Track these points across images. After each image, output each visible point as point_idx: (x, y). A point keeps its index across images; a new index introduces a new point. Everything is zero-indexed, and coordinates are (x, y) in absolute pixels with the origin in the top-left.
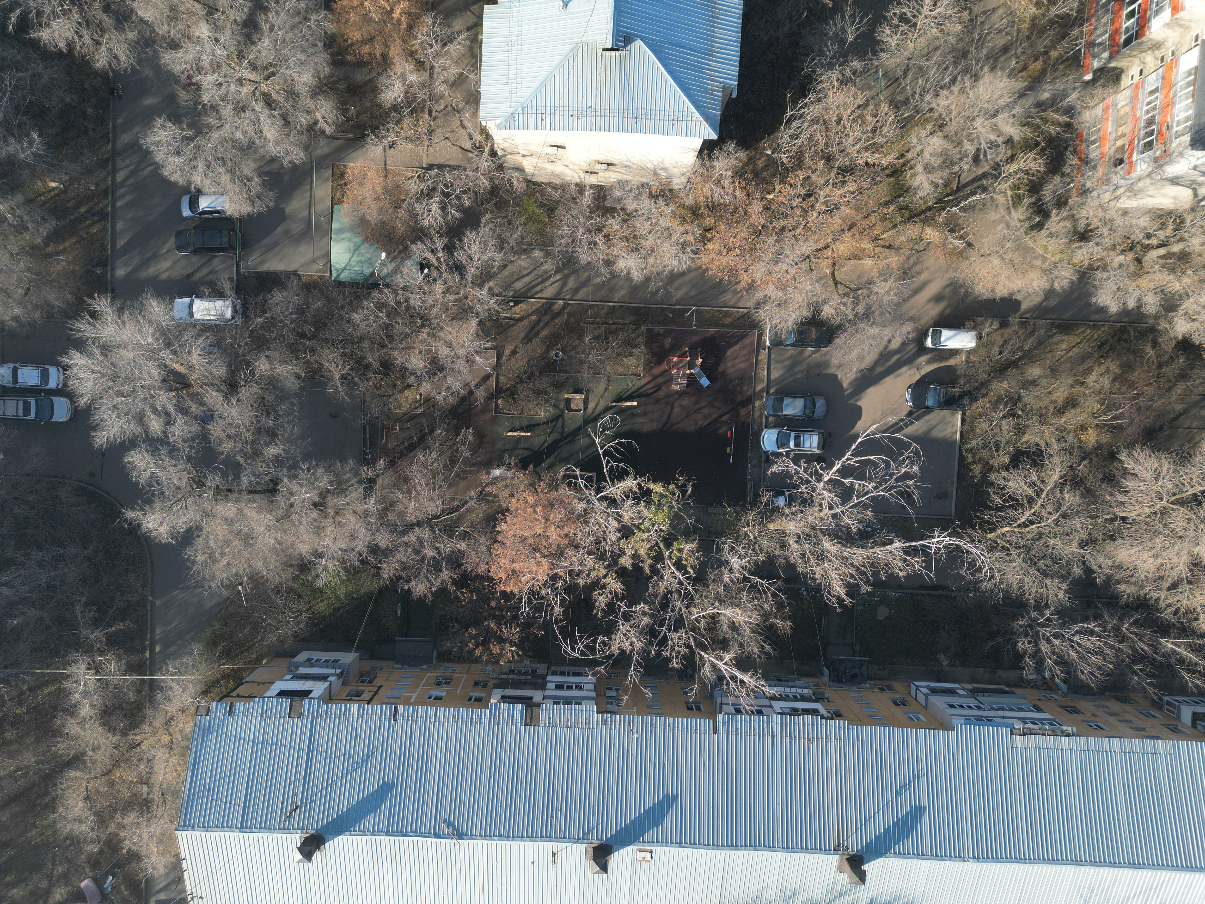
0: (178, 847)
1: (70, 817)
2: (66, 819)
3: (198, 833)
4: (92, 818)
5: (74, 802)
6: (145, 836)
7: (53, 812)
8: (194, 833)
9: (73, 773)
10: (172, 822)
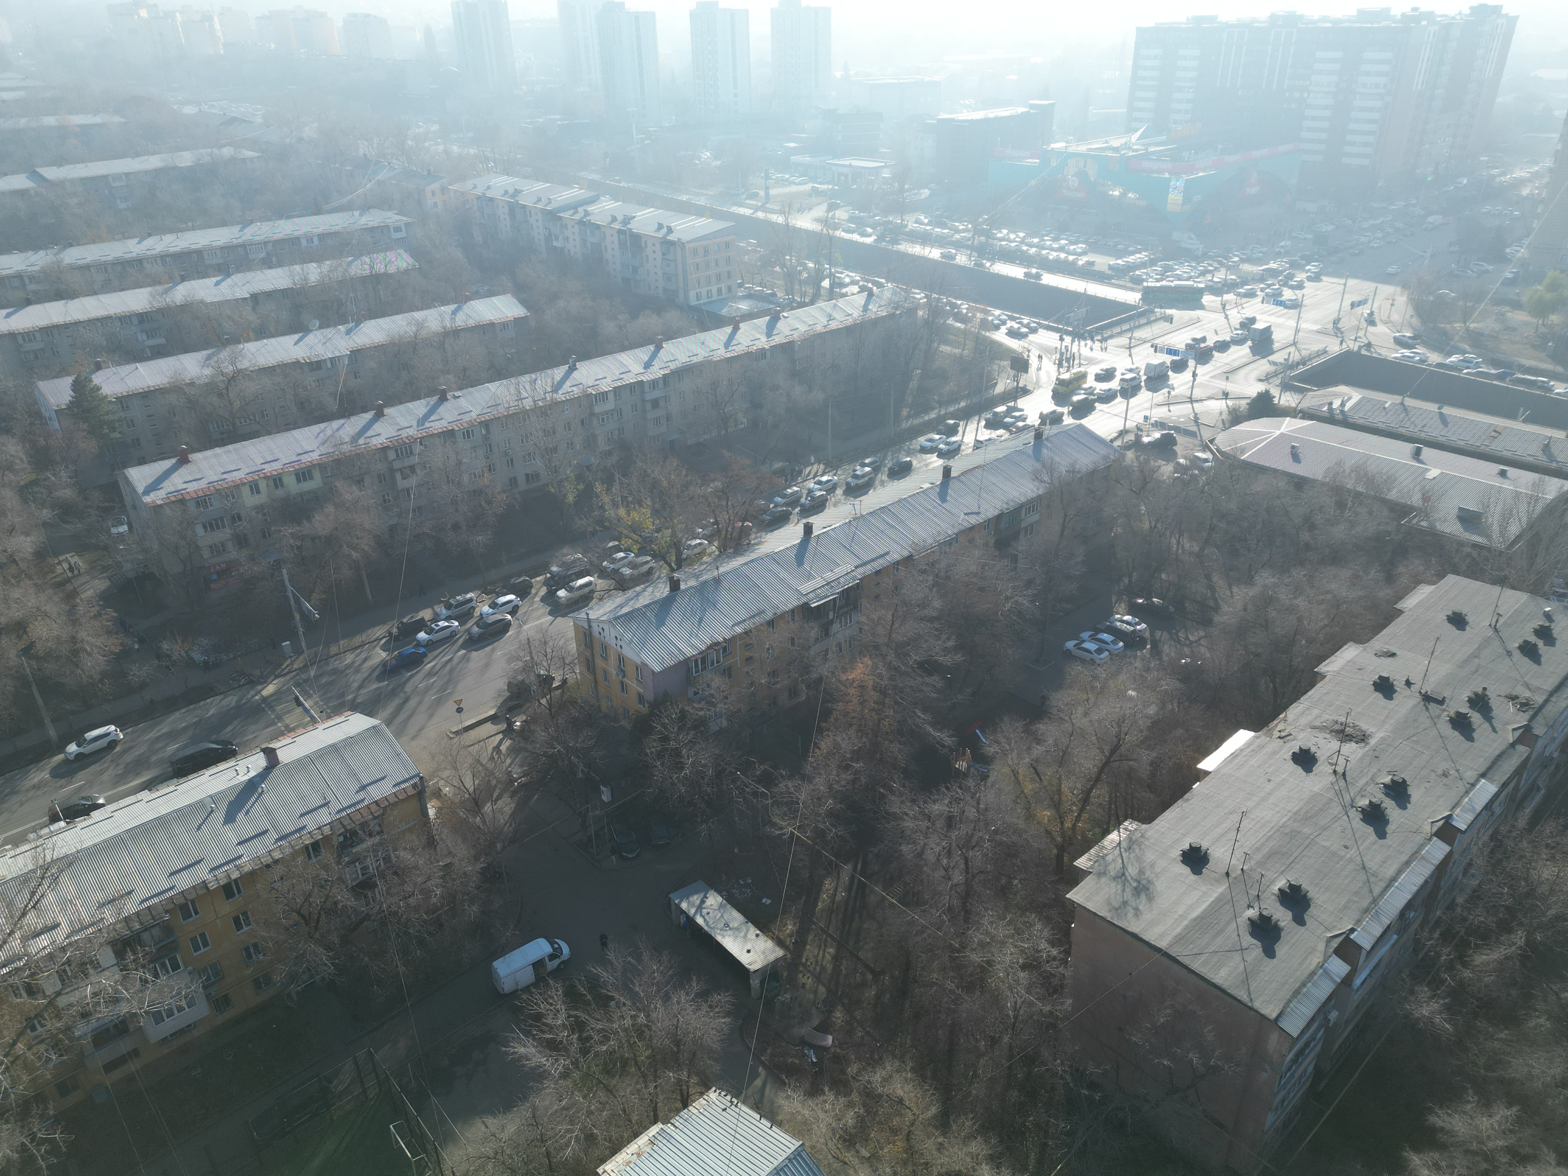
0: (786, 1131)
1: (896, 1076)
2: (898, 1071)
3: (781, 1159)
4: (880, 1090)
5: (906, 1089)
6: (822, 1115)
7: (912, 1068)
8: (785, 1156)
9: (933, 1110)
10: (813, 1147)
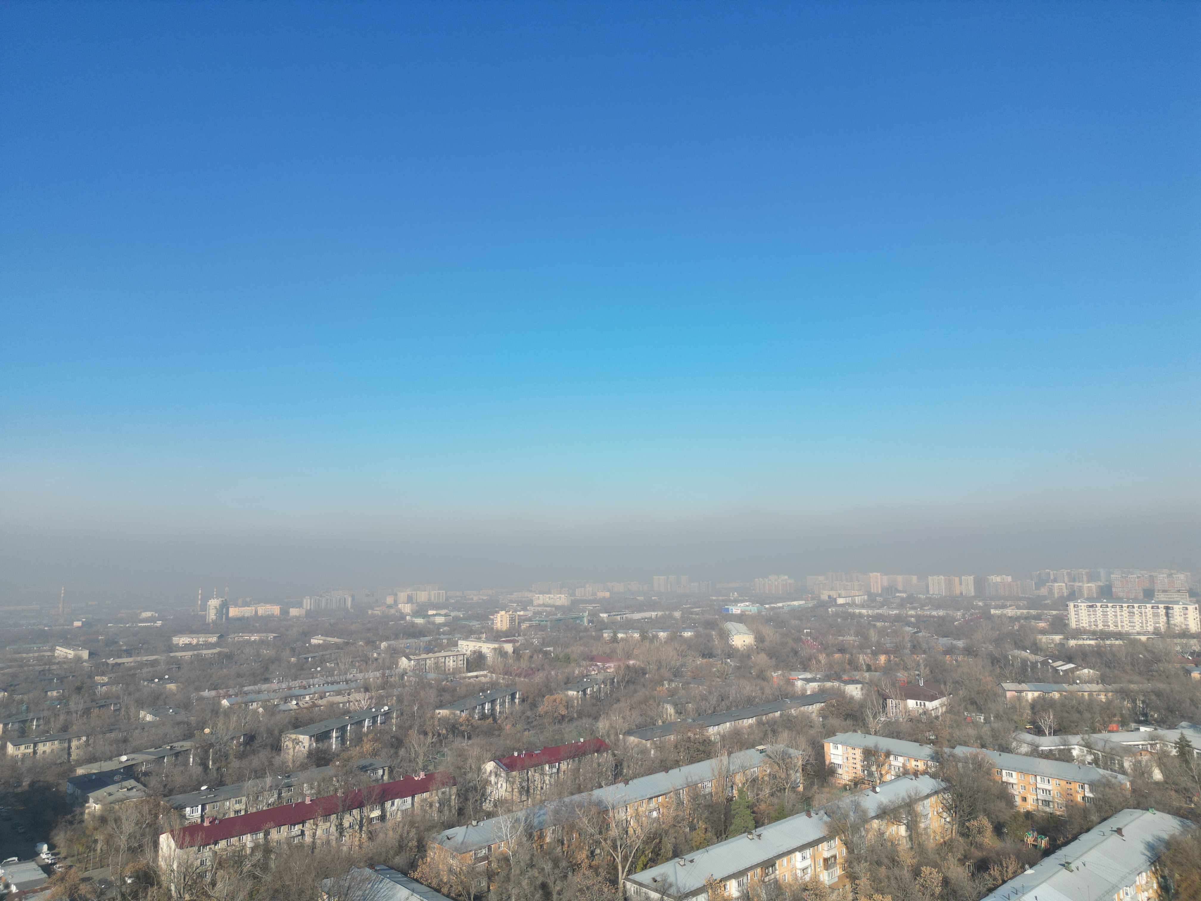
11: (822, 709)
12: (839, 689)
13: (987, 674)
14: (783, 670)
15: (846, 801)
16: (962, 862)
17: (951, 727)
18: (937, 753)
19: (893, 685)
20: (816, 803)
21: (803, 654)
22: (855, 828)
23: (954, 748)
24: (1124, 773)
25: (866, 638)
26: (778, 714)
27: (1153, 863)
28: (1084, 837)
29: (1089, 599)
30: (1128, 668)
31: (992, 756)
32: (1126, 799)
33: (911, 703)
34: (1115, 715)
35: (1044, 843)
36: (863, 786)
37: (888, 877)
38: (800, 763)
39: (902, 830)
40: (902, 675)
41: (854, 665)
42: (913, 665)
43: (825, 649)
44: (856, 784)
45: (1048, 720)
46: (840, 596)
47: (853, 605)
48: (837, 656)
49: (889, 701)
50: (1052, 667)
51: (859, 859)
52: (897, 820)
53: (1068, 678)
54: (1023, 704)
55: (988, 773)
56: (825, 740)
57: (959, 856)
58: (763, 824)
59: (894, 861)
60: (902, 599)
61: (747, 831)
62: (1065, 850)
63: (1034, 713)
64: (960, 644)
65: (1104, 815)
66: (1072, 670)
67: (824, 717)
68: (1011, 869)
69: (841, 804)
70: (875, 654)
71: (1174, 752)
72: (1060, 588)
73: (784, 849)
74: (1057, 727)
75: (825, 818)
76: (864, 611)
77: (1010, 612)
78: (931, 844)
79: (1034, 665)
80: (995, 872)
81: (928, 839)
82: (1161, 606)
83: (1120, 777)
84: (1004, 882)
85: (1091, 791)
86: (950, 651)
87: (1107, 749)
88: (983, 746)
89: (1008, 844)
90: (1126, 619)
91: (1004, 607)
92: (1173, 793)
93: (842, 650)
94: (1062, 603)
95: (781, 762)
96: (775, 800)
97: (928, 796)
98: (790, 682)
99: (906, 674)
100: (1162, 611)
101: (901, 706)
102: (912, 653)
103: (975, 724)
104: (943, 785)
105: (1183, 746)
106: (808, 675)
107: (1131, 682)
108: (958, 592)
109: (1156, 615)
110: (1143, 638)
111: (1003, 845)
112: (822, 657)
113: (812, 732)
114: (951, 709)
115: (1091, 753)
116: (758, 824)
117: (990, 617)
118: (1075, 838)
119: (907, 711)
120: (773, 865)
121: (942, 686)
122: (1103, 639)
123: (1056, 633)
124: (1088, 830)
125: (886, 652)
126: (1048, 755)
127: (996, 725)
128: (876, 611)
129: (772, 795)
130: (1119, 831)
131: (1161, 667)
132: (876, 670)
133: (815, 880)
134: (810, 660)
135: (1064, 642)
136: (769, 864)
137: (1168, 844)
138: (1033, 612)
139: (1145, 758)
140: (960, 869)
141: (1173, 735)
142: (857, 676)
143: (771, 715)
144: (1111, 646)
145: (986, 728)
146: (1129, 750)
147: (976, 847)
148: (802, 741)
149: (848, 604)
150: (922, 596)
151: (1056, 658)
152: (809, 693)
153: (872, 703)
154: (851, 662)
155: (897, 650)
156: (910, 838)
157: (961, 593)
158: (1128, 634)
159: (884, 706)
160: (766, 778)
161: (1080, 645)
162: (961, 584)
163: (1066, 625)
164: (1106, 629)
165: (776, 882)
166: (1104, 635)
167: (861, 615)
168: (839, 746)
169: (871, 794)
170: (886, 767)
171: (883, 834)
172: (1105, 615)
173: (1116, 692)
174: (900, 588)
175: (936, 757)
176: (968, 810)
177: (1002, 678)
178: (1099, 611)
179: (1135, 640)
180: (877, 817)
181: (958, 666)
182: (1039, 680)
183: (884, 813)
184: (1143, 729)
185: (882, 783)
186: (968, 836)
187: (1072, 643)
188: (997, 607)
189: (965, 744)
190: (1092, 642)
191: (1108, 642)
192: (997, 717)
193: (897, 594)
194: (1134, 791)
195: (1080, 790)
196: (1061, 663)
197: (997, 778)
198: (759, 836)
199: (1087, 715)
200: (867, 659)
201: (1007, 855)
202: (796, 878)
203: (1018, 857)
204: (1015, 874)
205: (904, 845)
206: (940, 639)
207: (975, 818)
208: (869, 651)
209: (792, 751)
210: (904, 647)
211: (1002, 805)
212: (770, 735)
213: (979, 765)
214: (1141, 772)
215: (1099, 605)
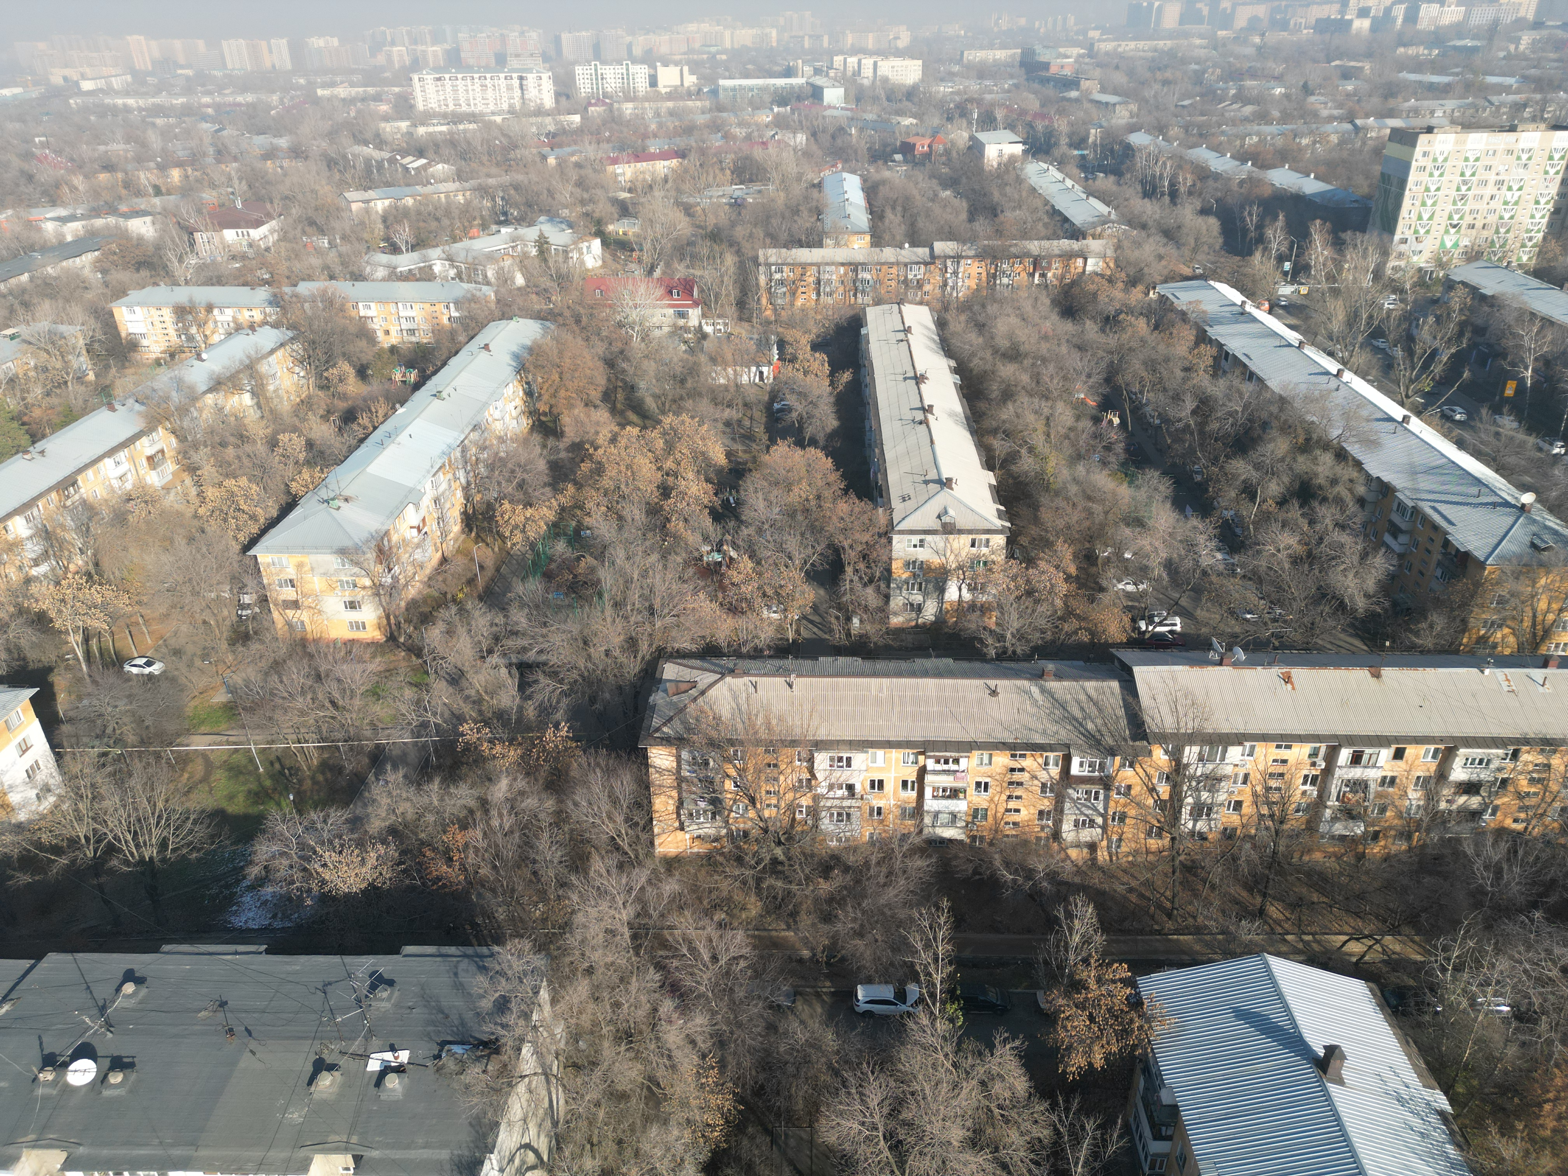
11: (98, 260)
12: (117, 227)
13: (324, 182)
14: (13, 207)
15: (163, 379)
16: (325, 418)
17: (289, 259)
18: (275, 295)
19: (199, 211)
20: (118, 391)
21: (42, 178)
22: (183, 411)
23: (295, 286)
24: (488, 283)
25: (143, 144)
26: (25, 277)
27: (518, 372)
28: (453, 361)
29: (436, 69)
30: (485, 158)
31: (343, 288)
32: (491, 312)
33: (230, 235)
34: (475, 219)
35: (413, 376)
36: (183, 356)
37: (239, 458)
38: (81, 342)
39: (247, 399)
40: (209, 196)
41: (132, 187)
42: (223, 179)
43: (80, 167)
44: (172, 355)
45: (404, 234)
46: (84, 77)
47: (109, 91)
48: (103, 177)
49: (197, 235)
50: (402, 165)
51: (195, 446)
52: (238, 388)
53: (421, 178)
54: (373, 217)
55: (342, 309)
56: (113, 305)
57: (321, 412)
58: (44, 436)
59: (242, 437)
60: (188, 78)
61: (19, 450)
62: (435, 379)
63: (387, 227)
64: (283, 142)
65: (471, 333)
66: (424, 167)
67: (104, 272)
68: (381, 413)
69: (157, 385)
70: (163, 168)
71: (534, 252)
72: (399, 53)
73: (86, 460)
74: (414, 241)
75: (137, 407)
76: (131, 102)
77: (342, 92)
78: (285, 407)
79: (380, 165)
80: (364, 420)
81: (281, 402)
82: (515, 75)
83: (485, 288)
84: (375, 428)
85: (457, 309)
86: (270, 154)
87: (470, 260)
88: (332, 277)
89: (375, 387)
90: (479, 95)
91: (333, 84)
92: (534, 296)
93: (109, 167)
94: (404, 76)
95: (49, 347)
96: (55, 401)
97: (272, 352)
98: (31, 226)
99: (214, 193)
100: (516, 83)
101: (216, 240)
102: (219, 162)
103: (319, 251)
104: (290, 334)
105: (542, 243)
106: (62, 212)
107: (488, 176)
108: (268, 64)
109: (510, 88)
110: (498, 119)
111: (369, 388)
112: (78, 181)
113: (89, 296)
114: (284, 237)
115: (453, 267)
116: (35, 437)
117: (316, 101)
118: (444, 364)
119: (226, 246)
120: (74, 483)
121: (268, 206)
122: (455, 123)
123: (402, 119)
124: (457, 353)
125: (180, 164)
126: (408, 277)
127: (345, 249)
128: (151, 101)
129: (48, 394)
130: (486, 347)
131: (518, 153)
132: (169, 193)
133: (141, 486)
134: (57, 186)
135: (412, 130)
136: (69, 482)
137: (530, 350)
138: (371, 90)
139: (508, 262)
140: (324, 427)
141: (531, 233)
142: (142, 204)
143: (13, 281)
144: (465, 131)
145: (333, 254)
146: (491, 257)
147: (340, 398)
148: (77, 311)
149: (101, 90)
150: (218, 73)
151: (405, 153)
152: (69, 238)
153: (173, 241)
154: (127, 185)
155: (194, 160)
156: (259, 406)
157: (274, 66)
158: (482, 114)
159: (192, 244)
160: (32, 374)
161: (431, 134)
162: (271, 52)
163: (412, 107)
164: (458, 109)
165: (84, 502)
166: (456, 118)
167: (127, 109)
168: (137, 309)
169: (197, 363)
170: (211, 324)
171: (221, 410)
172: (455, 90)
173: (473, 189)
174: (182, 60)
175: (276, 301)
176: (323, 358)
177: (343, 185)
178: (448, 83)
179: (490, 122)
180: (210, 390)
181: (285, 175)
182: (388, 184)
183: (217, 385)
184: (504, 230)
185: (209, 346)
186: (328, 388)
187: (421, 130)
188: (324, 86)
189: (309, 278)
190: (444, 128)
191: (461, 127)
192: (344, 238)
193: (179, 72)
194: (498, 301)
195: (445, 311)
196: (410, 159)
197: (353, 313)
198: (42, 452)
199: (446, 222)
200: (153, 179)
201: (375, 399)
202: (113, 490)
203: (387, 398)
204: (386, 417)
205: (253, 415)
206: (255, 137)
207: (334, 365)
208: (152, 165)
209: (63, 328)
210: (205, 154)
211: (363, 344)
212: (20, 311)
213: (329, 302)
214: (504, 279)
215: (447, 76)
